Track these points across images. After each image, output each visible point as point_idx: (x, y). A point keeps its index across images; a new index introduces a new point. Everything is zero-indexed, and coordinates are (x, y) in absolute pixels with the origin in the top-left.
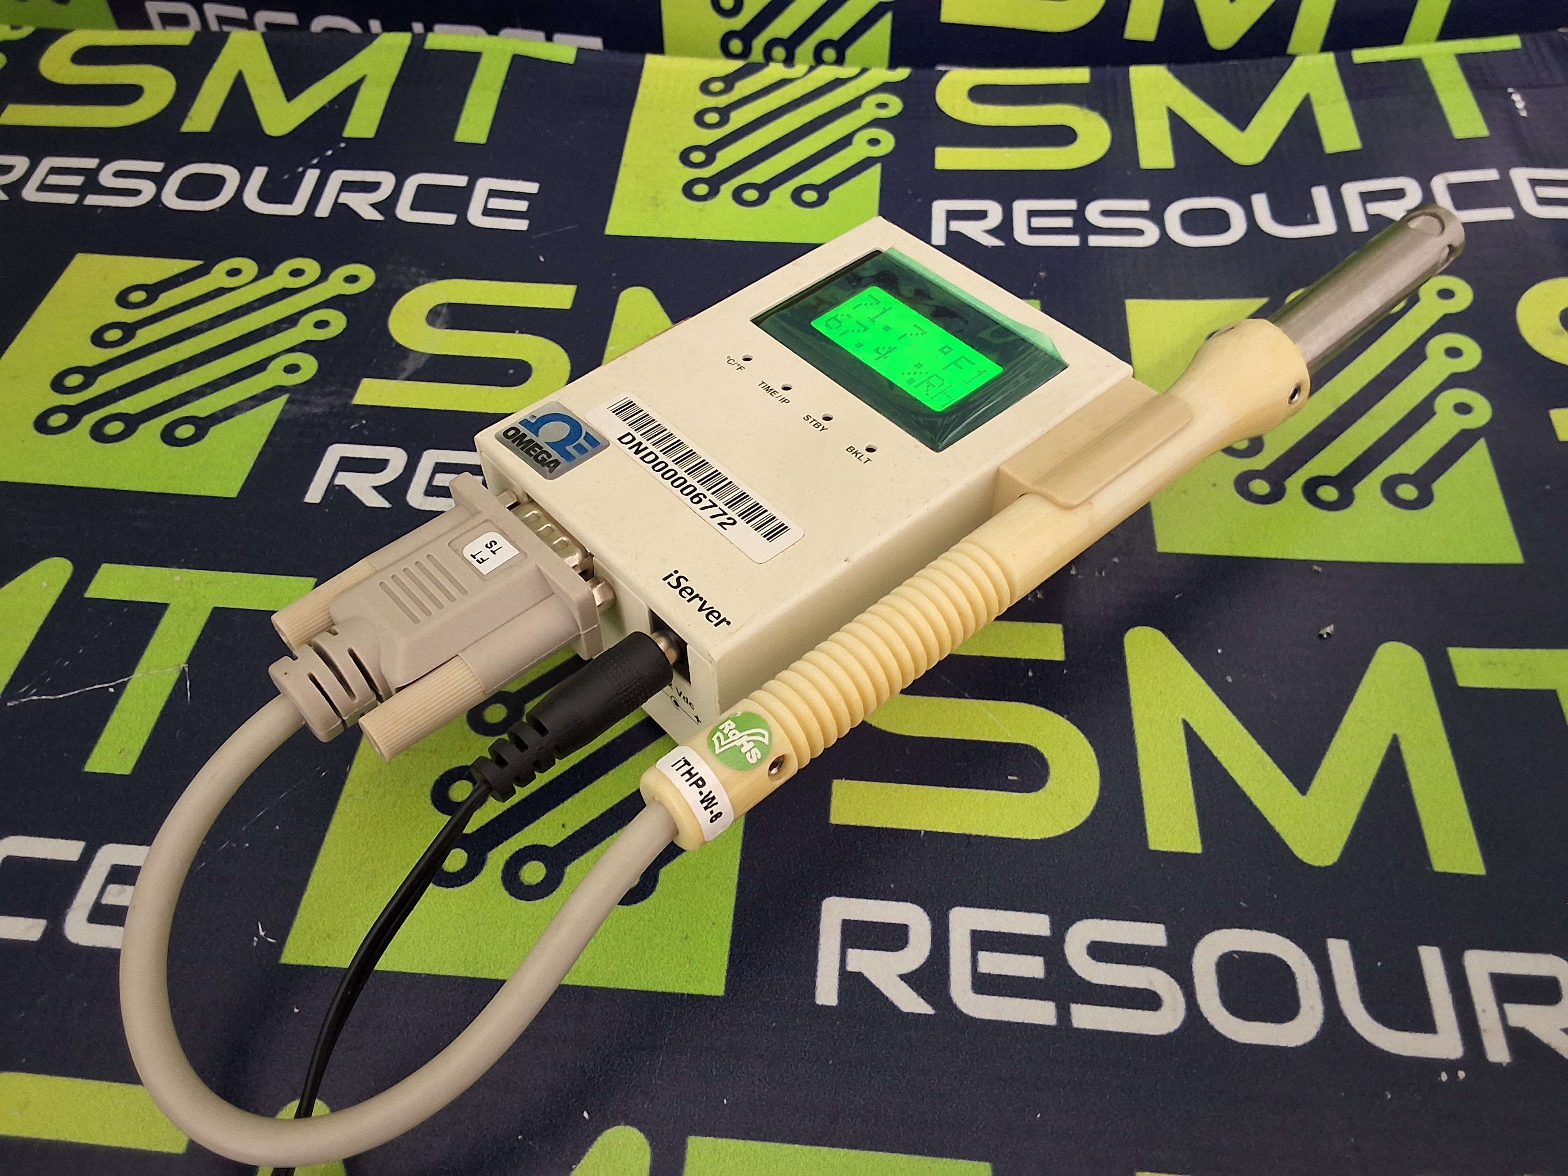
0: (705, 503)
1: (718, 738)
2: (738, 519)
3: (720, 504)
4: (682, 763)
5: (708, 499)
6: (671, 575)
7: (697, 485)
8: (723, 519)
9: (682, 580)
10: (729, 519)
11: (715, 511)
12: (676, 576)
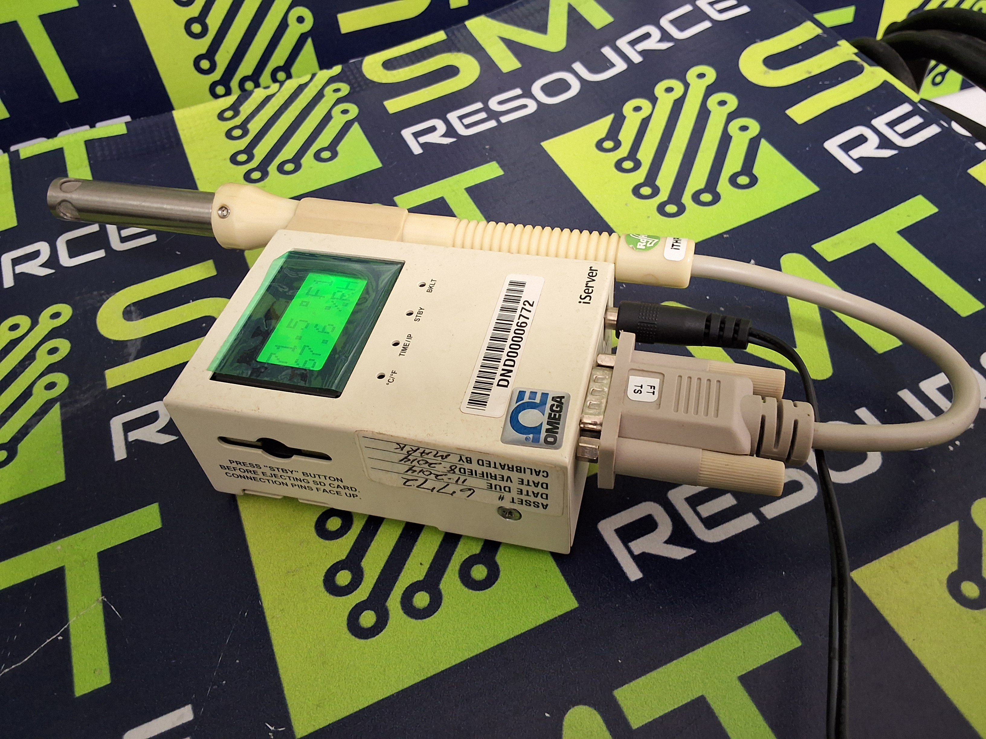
0: (522, 319)
1: (650, 244)
2: (522, 302)
3: (517, 315)
4: (674, 247)
5: (518, 321)
6: (584, 303)
7: (512, 331)
8: (528, 307)
9: (582, 297)
10: (525, 305)
11: (524, 313)
12: (582, 301)
